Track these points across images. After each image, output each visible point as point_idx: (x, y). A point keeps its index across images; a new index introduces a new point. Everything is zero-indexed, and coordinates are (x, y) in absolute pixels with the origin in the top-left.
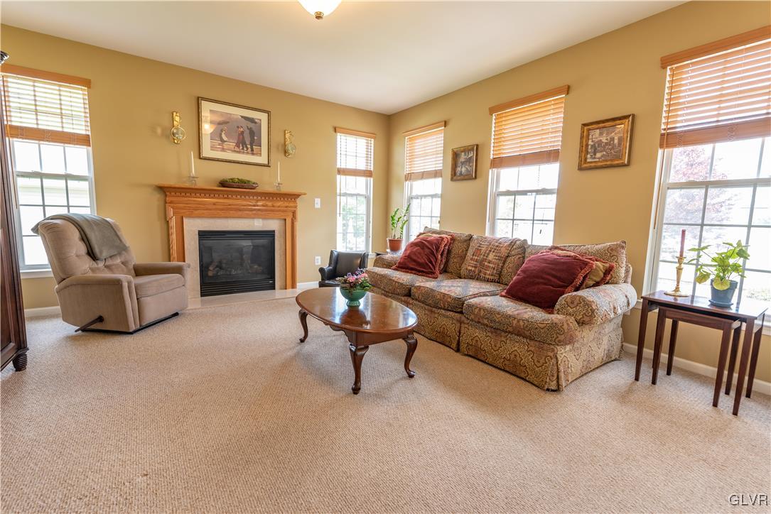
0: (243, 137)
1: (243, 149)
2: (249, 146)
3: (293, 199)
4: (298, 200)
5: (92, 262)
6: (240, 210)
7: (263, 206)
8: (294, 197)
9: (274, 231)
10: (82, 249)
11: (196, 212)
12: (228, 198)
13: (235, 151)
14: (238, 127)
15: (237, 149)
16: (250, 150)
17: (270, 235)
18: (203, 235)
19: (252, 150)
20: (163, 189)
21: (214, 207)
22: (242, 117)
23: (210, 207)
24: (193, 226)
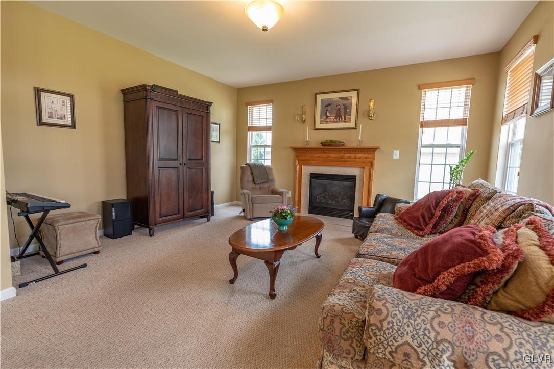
0: (340, 112)
1: (339, 119)
2: (343, 117)
3: (372, 152)
4: (377, 153)
5: (253, 184)
6: (333, 161)
7: (348, 157)
8: (373, 150)
9: (356, 176)
10: (251, 178)
11: (309, 162)
12: (326, 153)
13: (334, 122)
14: (337, 106)
15: (335, 120)
16: (343, 119)
17: (353, 179)
18: (313, 176)
19: (345, 119)
20: (296, 149)
21: (318, 159)
22: (340, 98)
23: (316, 159)
24: (308, 170)
